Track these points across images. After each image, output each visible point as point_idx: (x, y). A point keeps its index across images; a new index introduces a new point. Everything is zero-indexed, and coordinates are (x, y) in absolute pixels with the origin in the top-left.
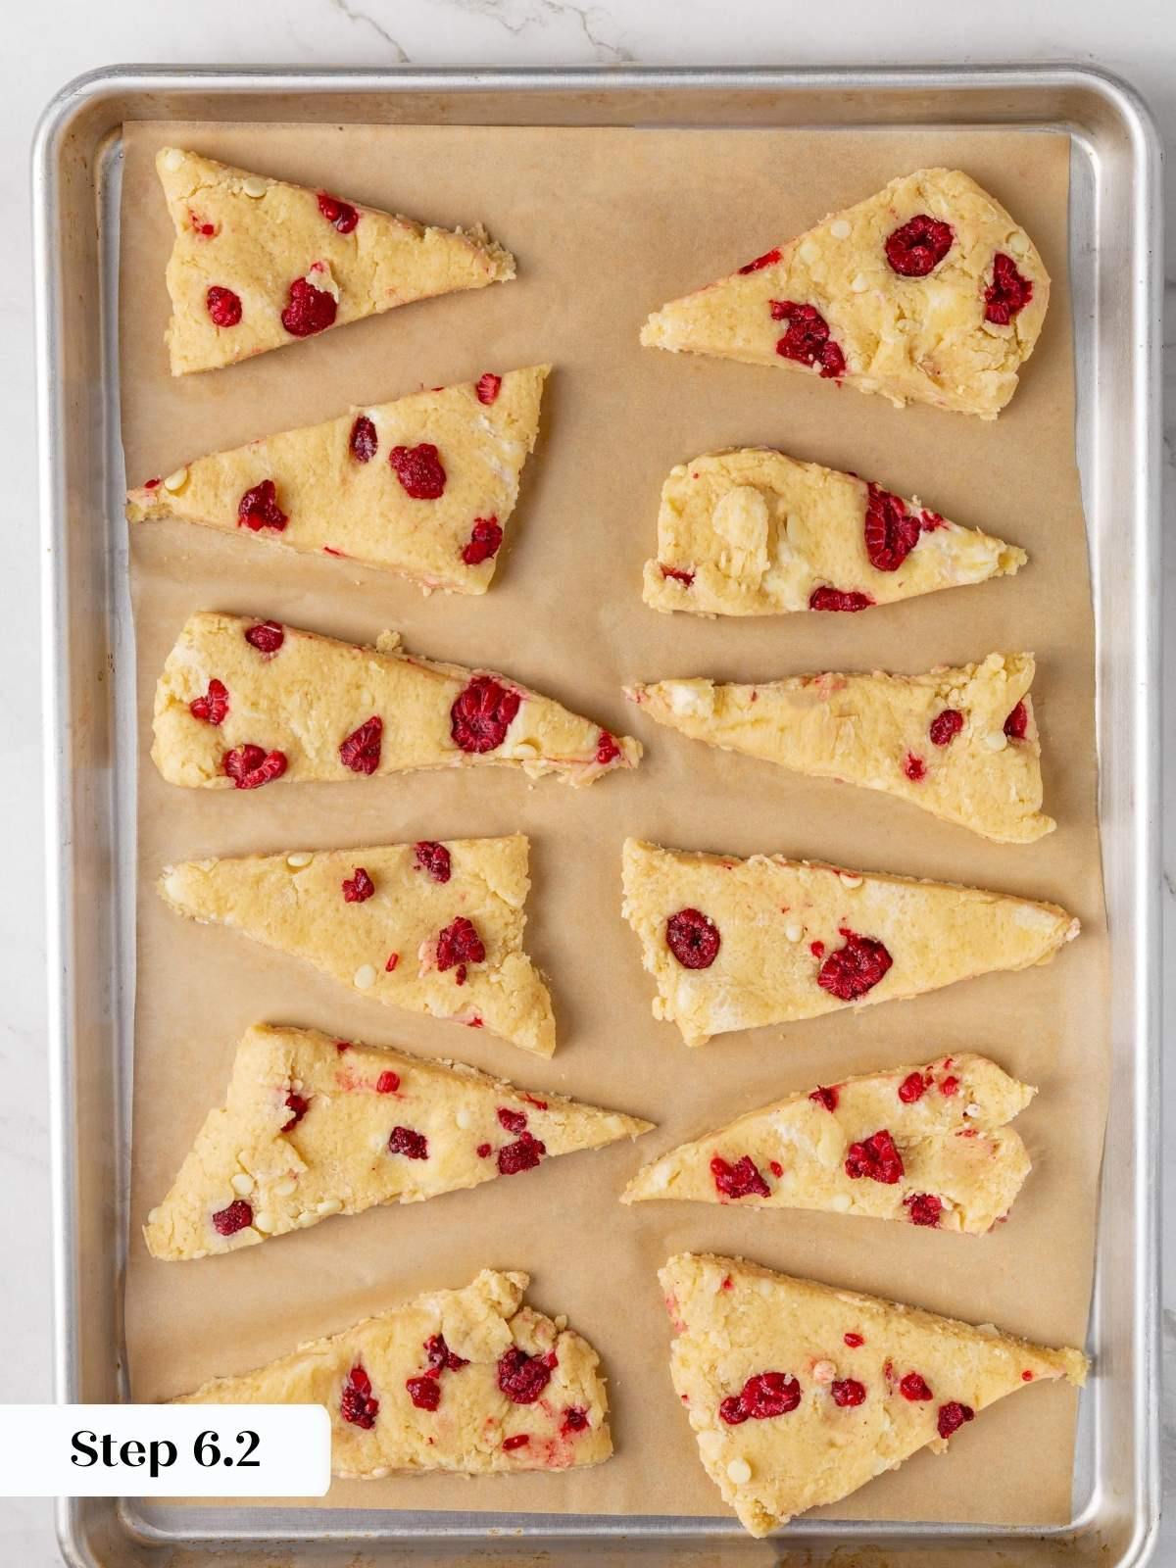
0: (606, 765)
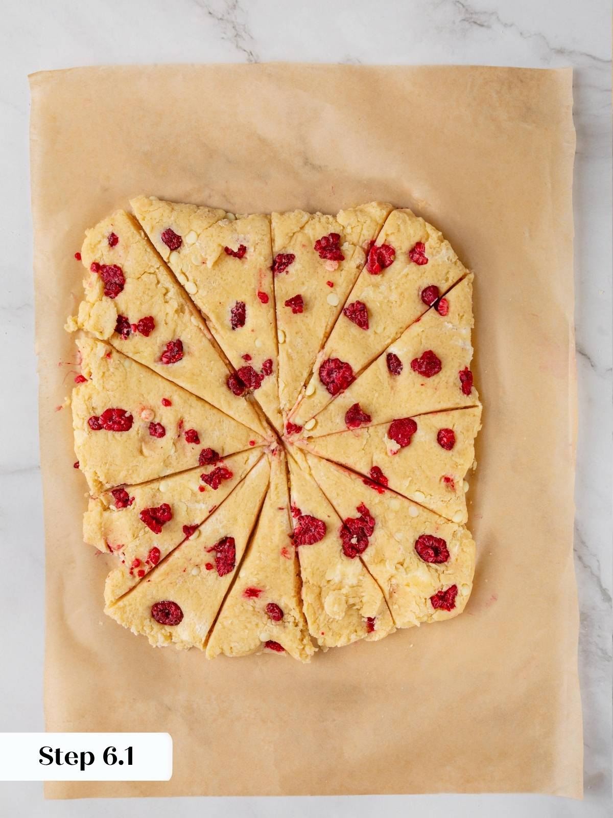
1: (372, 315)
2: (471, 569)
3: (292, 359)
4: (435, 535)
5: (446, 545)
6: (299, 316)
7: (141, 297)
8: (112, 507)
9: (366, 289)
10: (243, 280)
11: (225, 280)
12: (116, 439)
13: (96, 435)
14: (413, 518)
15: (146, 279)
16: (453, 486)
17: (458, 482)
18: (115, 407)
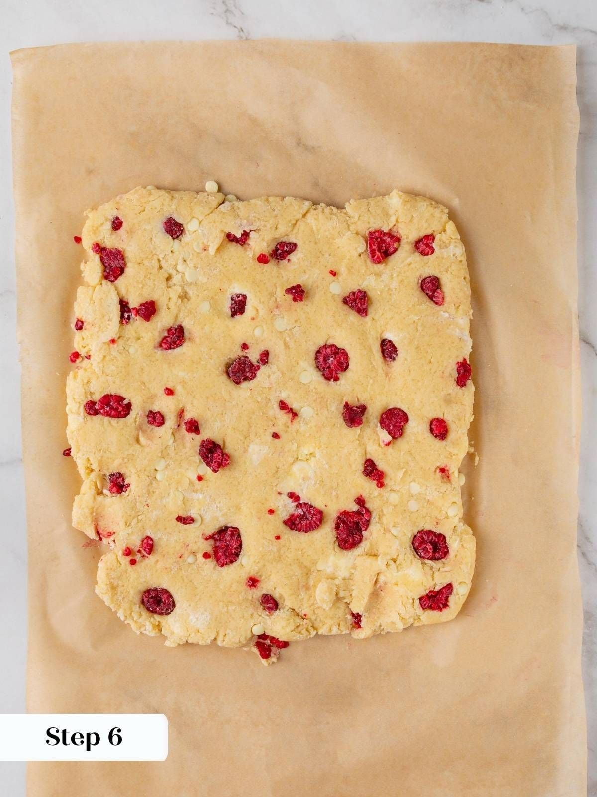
1: (372, 304)
2: (471, 566)
3: (289, 348)
4: (435, 530)
5: (446, 541)
6: (299, 304)
7: (142, 281)
8: (106, 491)
9: (368, 278)
10: (245, 267)
11: (226, 267)
12: (112, 425)
13: (92, 420)
14: (412, 512)
15: (148, 264)
16: (449, 477)
17: (453, 472)
18: (113, 393)
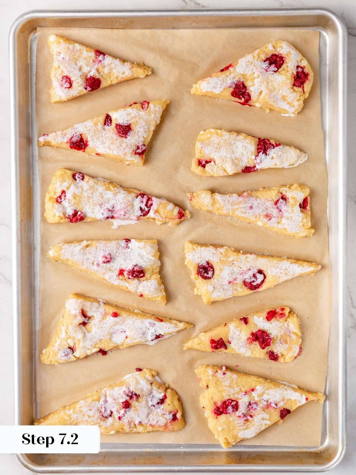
0: (181, 219)
